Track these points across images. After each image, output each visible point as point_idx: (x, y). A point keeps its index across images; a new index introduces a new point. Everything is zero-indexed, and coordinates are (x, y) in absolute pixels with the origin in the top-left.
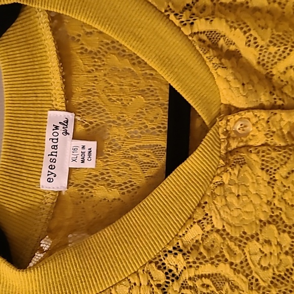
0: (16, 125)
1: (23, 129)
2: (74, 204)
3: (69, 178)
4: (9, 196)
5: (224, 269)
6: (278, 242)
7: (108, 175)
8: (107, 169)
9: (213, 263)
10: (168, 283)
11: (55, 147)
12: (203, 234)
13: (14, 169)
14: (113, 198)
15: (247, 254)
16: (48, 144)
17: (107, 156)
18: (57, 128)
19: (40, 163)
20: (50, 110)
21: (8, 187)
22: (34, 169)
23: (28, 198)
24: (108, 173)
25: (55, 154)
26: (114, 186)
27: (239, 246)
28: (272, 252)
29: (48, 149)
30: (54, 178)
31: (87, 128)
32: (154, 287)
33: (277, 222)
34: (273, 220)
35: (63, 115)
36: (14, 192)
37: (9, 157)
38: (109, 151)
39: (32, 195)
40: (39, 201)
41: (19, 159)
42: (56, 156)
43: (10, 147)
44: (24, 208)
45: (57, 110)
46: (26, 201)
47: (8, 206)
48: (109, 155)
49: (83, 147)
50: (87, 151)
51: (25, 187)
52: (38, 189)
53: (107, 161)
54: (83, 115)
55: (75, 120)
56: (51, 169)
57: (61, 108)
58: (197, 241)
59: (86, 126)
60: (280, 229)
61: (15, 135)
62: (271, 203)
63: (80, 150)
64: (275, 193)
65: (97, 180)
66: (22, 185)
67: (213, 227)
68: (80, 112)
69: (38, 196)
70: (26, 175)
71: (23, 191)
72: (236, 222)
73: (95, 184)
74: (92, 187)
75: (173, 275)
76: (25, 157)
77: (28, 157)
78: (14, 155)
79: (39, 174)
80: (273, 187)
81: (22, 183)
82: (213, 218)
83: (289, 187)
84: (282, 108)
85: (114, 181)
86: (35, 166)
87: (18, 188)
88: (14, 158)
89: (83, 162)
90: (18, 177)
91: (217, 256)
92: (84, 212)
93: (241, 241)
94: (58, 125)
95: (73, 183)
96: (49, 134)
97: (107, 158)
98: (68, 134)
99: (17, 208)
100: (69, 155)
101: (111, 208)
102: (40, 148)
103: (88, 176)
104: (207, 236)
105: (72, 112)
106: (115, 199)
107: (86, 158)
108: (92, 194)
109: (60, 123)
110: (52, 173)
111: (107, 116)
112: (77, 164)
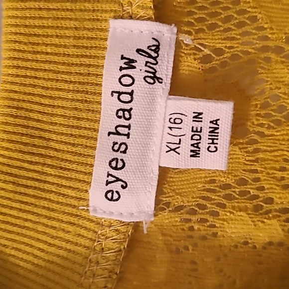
0: (30, 56)
1: (47, 66)
2: (171, 251)
3: (159, 192)
4: (15, 229)
7: (258, 184)
8: (256, 171)
11: (125, 113)
13: (25, 165)
14: (268, 240)
16: (109, 105)
17: (256, 137)
18: (130, 64)
19: (90, 152)
20: (115, 18)
21: (12, 208)
22: (74, 166)
23: (61, 234)
24: (257, 180)
25: (125, 131)
26: (269, 212)
29: (108, 120)
30: (121, 191)
31: (208, 66)
35: (146, 31)
36: (26, 220)
37: (14, 137)
38: (262, 125)
39: (70, 228)
40: (87, 243)
41: (37, 142)
42: (128, 135)
43: (14, 111)
44: (51, 258)
45: (131, 18)
46: (57, 242)
47: (13, 252)
48: (262, 135)
49: (198, 116)
50: (206, 126)
51: (53, 210)
52: (83, 214)
53: (257, 151)
54: (198, 31)
55: (178, 44)
56: (116, 168)
57: (142, 13)
59: (206, 59)
61: (28, 81)
63: (188, 124)
65: (229, 197)
66: (46, 204)
68: (189, 24)
69: (83, 232)
70: (55, 180)
71: (50, 218)
73: (223, 206)
74: (215, 214)
76: (54, 137)
77: (59, 138)
78: (25, 131)
79: (86, 178)
81: (46, 199)
85: (270, 201)
86: (76, 158)
87: (35, 210)
88: (25, 139)
89: (195, 154)
90: (37, 184)
92: (196, 270)
94: (134, 56)
95: (168, 204)
98: (160, 80)
99: (36, 256)
100: (160, 134)
101: (260, 263)
102: (90, 115)
103: (207, 186)
105: (170, 24)
106: (270, 243)
107: (204, 144)
108: (215, 230)
109: (138, 51)
110: (118, 180)
111: (261, 33)
112: (181, 161)
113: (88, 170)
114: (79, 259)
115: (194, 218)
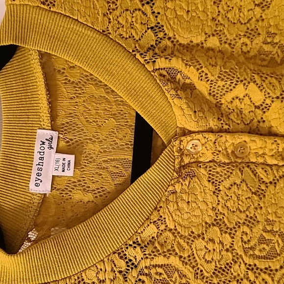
0: (11, 140)
1: (17, 144)
2: (56, 204)
3: (52, 184)
4: (4, 196)
5: (174, 261)
6: (220, 241)
7: (85, 182)
8: (84, 177)
9: (165, 256)
10: (129, 270)
11: (42, 158)
12: (158, 232)
13: (9, 175)
14: (88, 200)
15: (194, 250)
16: (37, 156)
17: (84, 167)
18: (43, 143)
19: (30, 171)
20: (39, 129)
21: (4, 189)
22: (25, 176)
23: (19, 198)
24: (84, 180)
25: (42, 164)
26: (89, 190)
27: (188, 243)
28: (215, 249)
29: (36, 160)
30: (40, 183)
31: (68, 144)
32: (116, 272)
33: (220, 225)
34: (217, 223)
35: (49, 133)
36: (8, 193)
37: (5, 166)
38: (85, 163)
39: (23, 196)
40: (29, 201)
41: (13, 167)
42: (42, 165)
43: (6, 158)
44: (16, 206)
45: (44, 129)
46: (18, 201)
47: (3, 204)
48: (85, 166)
49: (64, 159)
50: (66, 162)
51: (17, 190)
52: (28, 191)
54: (65, 134)
55: (59, 137)
56: (38, 176)
57: (47, 128)
58: (153, 238)
59: (68, 142)
60: (223, 230)
61: (11, 148)
62: (216, 209)
63: (61, 161)
64: (219, 201)
65: (75, 186)
66: (15, 188)
67: (167, 226)
68: (62, 131)
69: (27, 197)
70: (18, 180)
71: (16, 193)
72: (186, 223)
73: (73, 189)
75: (133, 264)
76: (18, 166)
77: (20, 166)
78: (9, 164)
79: (28, 179)
80: (218, 196)
81: (15, 186)
82: (167, 220)
83: (231, 197)
84: (227, 131)
85: (89, 187)
86: (25, 173)
87: (11, 190)
88: (9, 167)
89: (63, 171)
90: (12, 181)
91: (169, 250)
92: (65, 210)
93: (189, 239)
94: (45, 141)
95: (55, 188)
96: (37, 147)
97: (84, 168)
98: (53, 148)
99: (11, 206)
100: (53, 165)
101: (86, 208)
102: (30, 159)
103: (68, 182)
104: (161, 234)
105: (56, 131)
106: (89, 201)
108: (70, 197)
109: (46, 139)
110: (39, 179)
111: (85, 134)
112: (59, 173)
113: (29, 177)
114: (25, 206)
115: (64, 192)
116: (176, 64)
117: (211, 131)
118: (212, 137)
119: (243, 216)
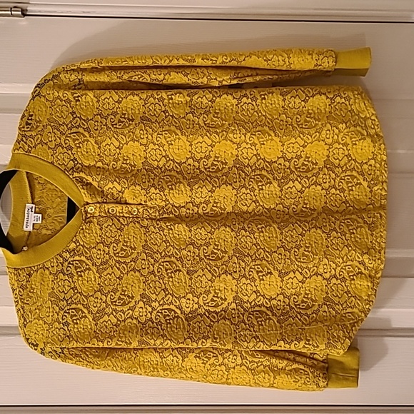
2: (35, 235)
3: (33, 227)
7: (47, 226)
9: (79, 256)
10: (64, 262)
12: (76, 246)
14: (48, 234)
15: (92, 253)
16: (26, 215)
19: (24, 221)
20: (27, 204)
25: (28, 218)
26: (49, 230)
27: (89, 250)
31: (39, 210)
34: (102, 242)
40: (23, 234)
44: (18, 236)
50: (38, 217)
52: (23, 230)
55: (35, 207)
57: (30, 203)
60: (104, 245)
62: (101, 236)
64: (102, 233)
67: (80, 244)
68: (37, 204)
72: (88, 242)
73: (42, 229)
75: (66, 259)
79: (23, 225)
80: (102, 231)
83: (108, 231)
84: (106, 203)
91: (81, 254)
92: (39, 238)
96: (26, 211)
98: (33, 212)
100: (33, 219)
104: (78, 247)
105: (34, 204)
107: (38, 220)
108: (41, 232)
109: (30, 208)
110: (27, 225)
111: (47, 205)
116: (82, 175)
117: (98, 203)
118: (98, 205)
119: (113, 239)
